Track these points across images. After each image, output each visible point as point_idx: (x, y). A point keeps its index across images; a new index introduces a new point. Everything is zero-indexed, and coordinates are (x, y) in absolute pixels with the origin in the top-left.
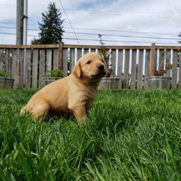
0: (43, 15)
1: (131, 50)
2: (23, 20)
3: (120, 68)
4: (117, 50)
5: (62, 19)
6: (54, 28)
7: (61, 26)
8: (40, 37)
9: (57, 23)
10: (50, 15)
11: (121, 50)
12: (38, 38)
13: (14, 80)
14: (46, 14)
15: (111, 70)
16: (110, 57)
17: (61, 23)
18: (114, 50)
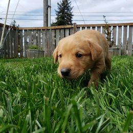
0: (58, 4)
1: (128, 26)
2: (47, 9)
3: (119, 40)
4: (117, 27)
5: (71, 6)
6: (66, 13)
7: (71, 11)
8: (56, 21)
9: (68, 9)
10: (63, 4)
11: (120, 27)
12: (55, 21)
13: (44, 52)
14: (60, 4)
15: (113, 42)
16: (112, 32)
17: (71, 9)
18: (115, 27)
